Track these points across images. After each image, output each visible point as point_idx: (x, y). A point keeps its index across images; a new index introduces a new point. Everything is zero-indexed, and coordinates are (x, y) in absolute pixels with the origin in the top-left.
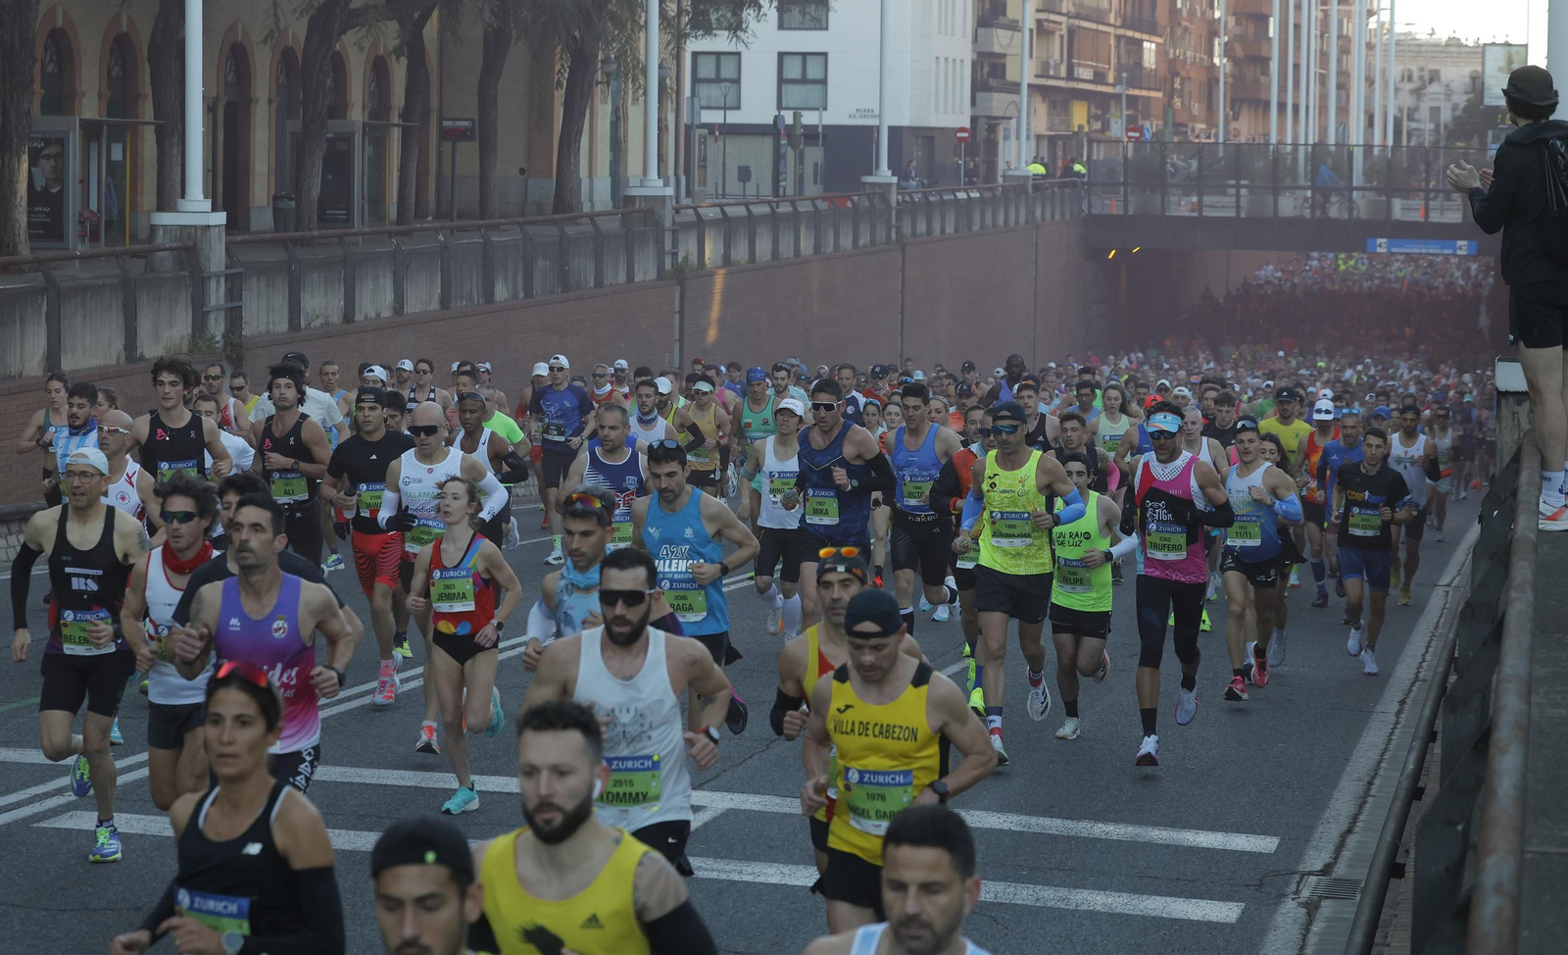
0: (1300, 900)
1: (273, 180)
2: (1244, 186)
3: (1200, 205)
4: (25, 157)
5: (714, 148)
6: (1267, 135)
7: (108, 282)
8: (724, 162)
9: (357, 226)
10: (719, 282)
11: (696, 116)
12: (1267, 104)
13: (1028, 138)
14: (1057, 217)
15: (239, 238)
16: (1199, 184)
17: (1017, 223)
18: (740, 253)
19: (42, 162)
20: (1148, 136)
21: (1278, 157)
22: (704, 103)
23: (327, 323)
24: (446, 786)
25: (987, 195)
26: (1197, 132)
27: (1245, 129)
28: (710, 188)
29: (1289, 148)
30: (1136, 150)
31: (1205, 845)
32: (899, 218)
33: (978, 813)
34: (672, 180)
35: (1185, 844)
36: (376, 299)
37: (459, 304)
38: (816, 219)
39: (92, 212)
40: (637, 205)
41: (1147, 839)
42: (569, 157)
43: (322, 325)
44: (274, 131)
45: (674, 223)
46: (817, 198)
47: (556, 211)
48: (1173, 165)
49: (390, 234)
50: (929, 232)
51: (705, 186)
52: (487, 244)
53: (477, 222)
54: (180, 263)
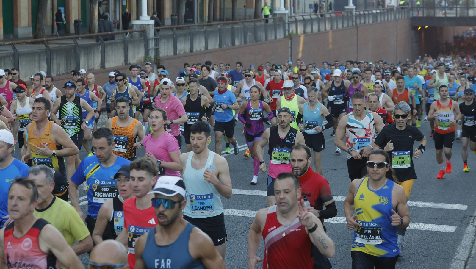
0: (474, 225)
1: (171, 10)
2: (458, 7)
3: (445, 14)
4: (97, 5)
7: (119, 41)
8: (305, 3)
9: (196, 24)
10: (302, 39)
17: (391, 19)
18: (308, 30)
19: (102, 6)
23: (185, 53)
25: (382, 11)
28: (300, 10)
31: (445, 208)
32: (356, 19)
34: (289, 8)
35: (439, 207)
36: (199, 45)
37: (225, 46)
38: (331, 20)
39: (117, 21)
40: (277, 16)
41: (427, 206)
42: (258, 2)
43: (184, 53)
45: (289, 21)
47: (254, 18)
49: (203, 26)
50: (365, 22)
52: (233, 28)
53: (231, 22)
54: (141, 35)
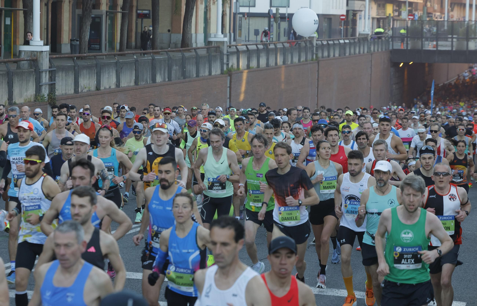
1: (71, 33)
2: (455, 38)
3: (437, 46)
5: (245, 22)
6: (464, 17)
7: (1, 73)
8: (249, 28)
9: (104, 52)
10: (245, 75)
11: (238, 10)
12: (465, 5)
13: (369, 18)
14: (380, 50)
15: (54, 56)
16: (437, 37)
17: (364, 52)
18: (254, 64)
20: (416, 18)
21: (469, 27)
22: (241, 4)
23: (89, 90)
24: (130, 277)
25: (352, 41)
26: (436, 16)
27: (456, 15)
28: (243, 38)
29: (473, 23)
30: (412, 23)
32: (317, 50)
33: (343, 290)
34: (228, 35)
36: (109, 81)
37: (142, 83)
38: (284, 51)
40: (213, 45)
42: (187, 25)
43: (87, 91)
44: (71, 14)
45: (228, 52)
46: (285, 42)
47: (182, 47)
48: (426, 29)
49: (115, 55)
50: (329, 56)
51: (241, 37)
52: (153, 59)
53: (151, 51)
54: (31, 66)
